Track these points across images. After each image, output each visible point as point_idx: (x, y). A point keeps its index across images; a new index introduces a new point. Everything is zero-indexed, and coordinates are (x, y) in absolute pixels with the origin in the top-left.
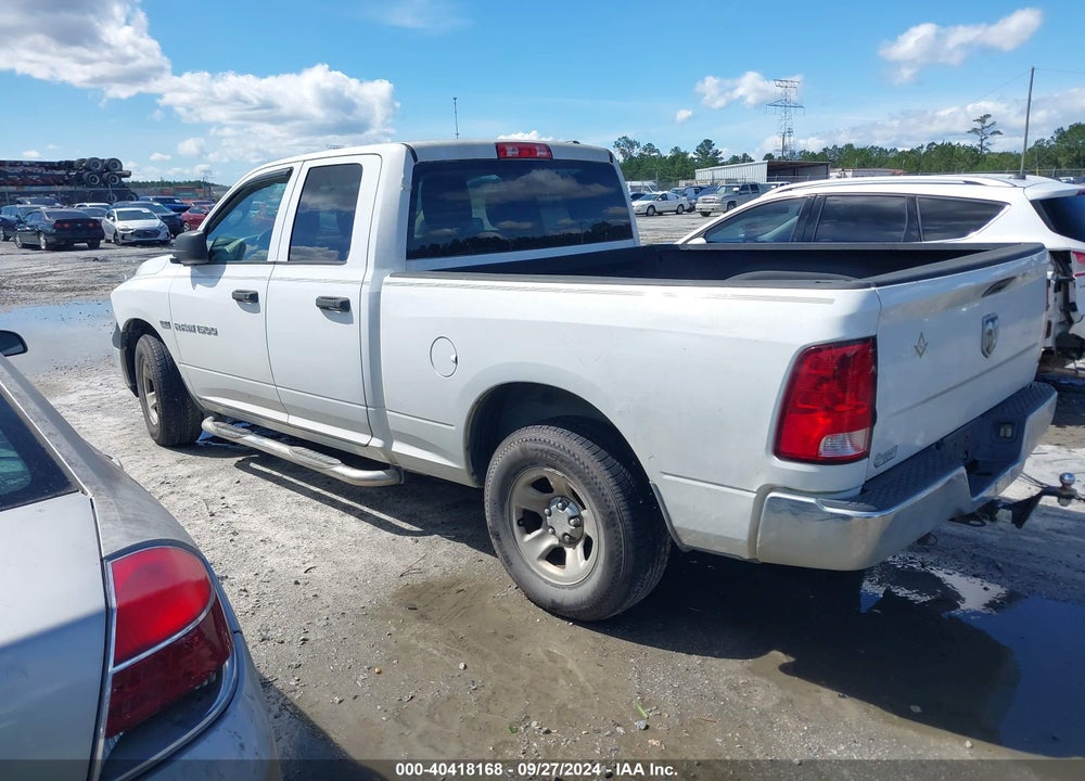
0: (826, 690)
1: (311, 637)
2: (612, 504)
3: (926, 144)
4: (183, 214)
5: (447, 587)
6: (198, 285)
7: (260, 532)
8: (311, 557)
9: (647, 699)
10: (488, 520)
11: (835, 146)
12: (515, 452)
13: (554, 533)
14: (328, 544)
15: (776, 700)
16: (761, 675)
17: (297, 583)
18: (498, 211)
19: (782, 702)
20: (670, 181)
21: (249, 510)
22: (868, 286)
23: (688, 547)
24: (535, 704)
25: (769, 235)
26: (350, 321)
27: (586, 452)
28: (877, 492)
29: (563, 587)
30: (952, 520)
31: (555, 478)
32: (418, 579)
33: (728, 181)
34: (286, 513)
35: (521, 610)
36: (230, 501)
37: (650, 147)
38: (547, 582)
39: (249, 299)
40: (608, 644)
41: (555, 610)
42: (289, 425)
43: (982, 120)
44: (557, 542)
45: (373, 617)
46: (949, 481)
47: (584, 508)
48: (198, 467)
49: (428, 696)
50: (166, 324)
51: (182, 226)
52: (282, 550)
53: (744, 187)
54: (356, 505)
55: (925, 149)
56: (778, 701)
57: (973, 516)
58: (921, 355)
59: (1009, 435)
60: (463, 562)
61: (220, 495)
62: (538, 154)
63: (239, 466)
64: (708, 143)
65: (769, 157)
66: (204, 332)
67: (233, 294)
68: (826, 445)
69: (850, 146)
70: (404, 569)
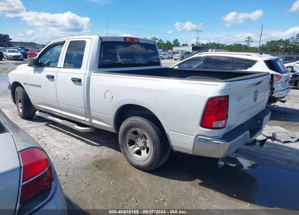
0: (211, 190)
1: (69, 174)
2: (155, 138)
3: (234, 44)
4: (27, 52)
5: (107, 161)
6: (36, 73)
7: (53, 144)
8: (68, 151)
9: (163, 192)
10: (119, 142)
11: (210, 43)
12: (128, 124)
13: (138, 146)
14: (73, 148)
15: (198, 193)
16: (194, 186)
17: (64, 159)
18: (123, 56)
19: (200, 193)
20: (166, 50)
21: (49, 138)
22: (227, 82)
23: (175, 151)
24: (133, 193)
25: (195, 66)
26: (81, 85)
27: (149, 124)
28: (227, 137)
29: (140, 161)
30: (245, 145)
31: (139, 131)
32: (99, 158)
33: (182, 51)
34: (60, 139)
35: (128, 167)
36: (44, 135)
37: (161, 40)
38: (136, 160)
39: (51, 77)
40: (152, 177)
41: (138, 167)
42: (62, 114)
43: (248, 38)
44: (139, 149)
45: (86, 169)
46: (245, 134)
47: (147, 139)
48: (34, 125)
49: (102, 191)
50: (25, 84)
51: (27, 55)
52: (60, 149)
53: (186, 53)
54: (80, 137)
55: (233, 45)
56: (199, 193)
57: (250, 144)
58: (239, 101)
59: (259, 123)
60: (112, 154)
61: (41, 133)
62: (135, 41)
63: (46, 125)
64: (176, 40)
65: (193, 45)
66: (37, 86)
67: (47, 76)
68: (214, 124)
69: (214, 43)
70: (95, 156)
